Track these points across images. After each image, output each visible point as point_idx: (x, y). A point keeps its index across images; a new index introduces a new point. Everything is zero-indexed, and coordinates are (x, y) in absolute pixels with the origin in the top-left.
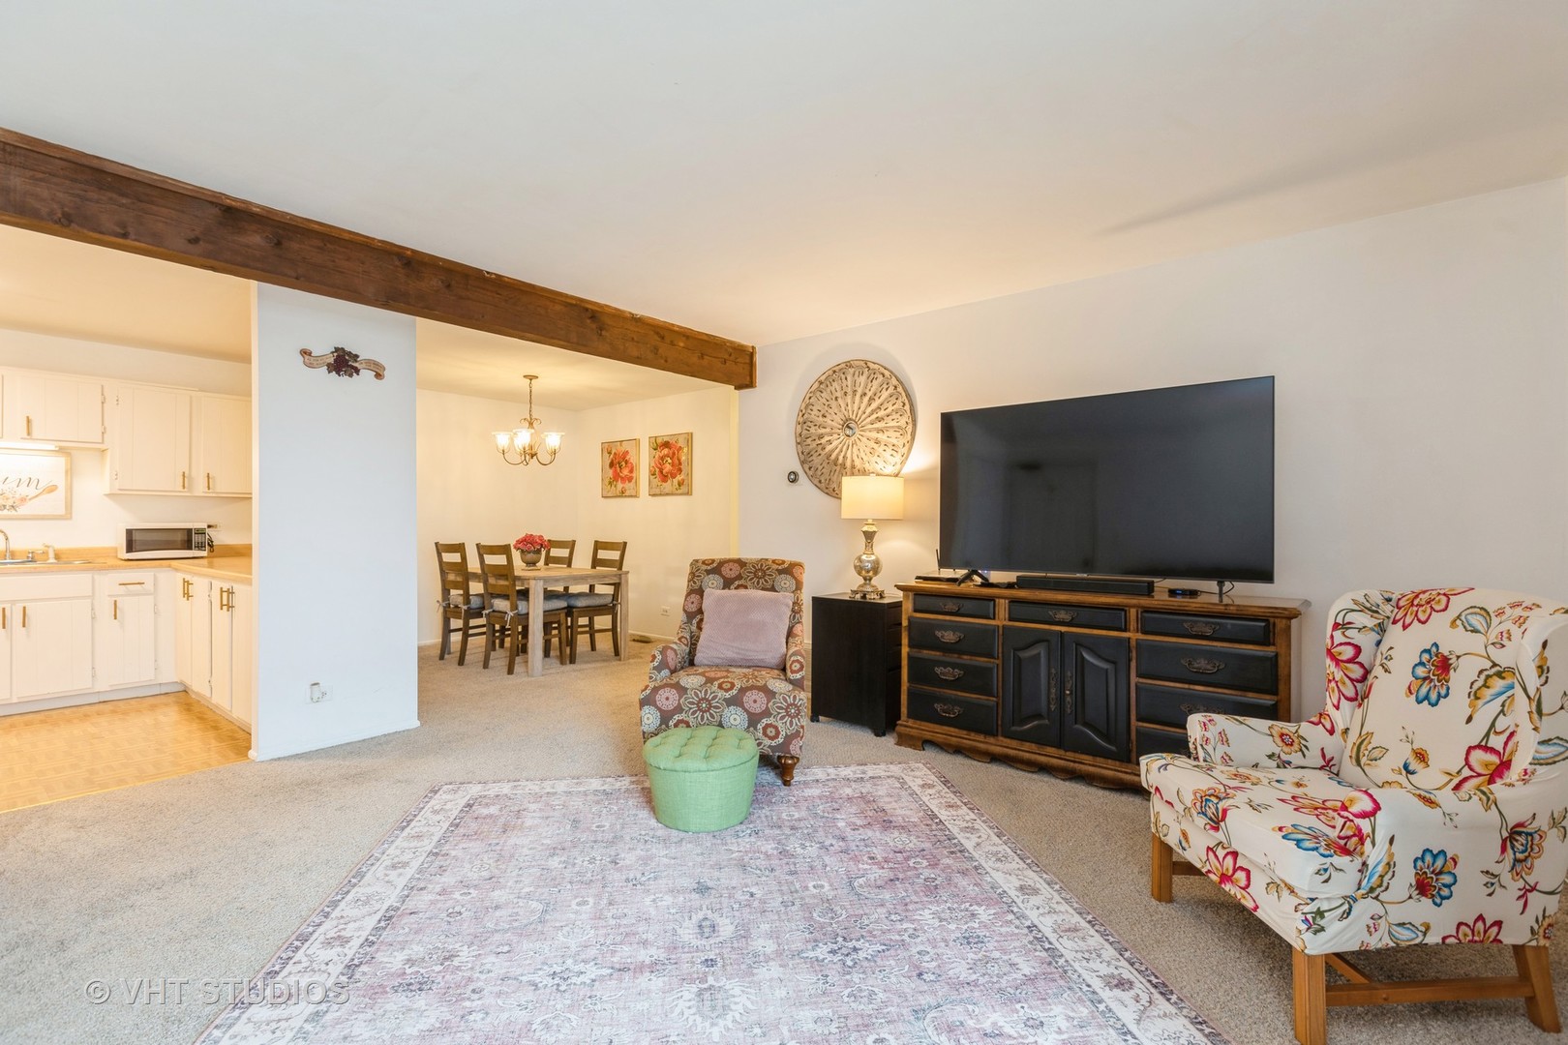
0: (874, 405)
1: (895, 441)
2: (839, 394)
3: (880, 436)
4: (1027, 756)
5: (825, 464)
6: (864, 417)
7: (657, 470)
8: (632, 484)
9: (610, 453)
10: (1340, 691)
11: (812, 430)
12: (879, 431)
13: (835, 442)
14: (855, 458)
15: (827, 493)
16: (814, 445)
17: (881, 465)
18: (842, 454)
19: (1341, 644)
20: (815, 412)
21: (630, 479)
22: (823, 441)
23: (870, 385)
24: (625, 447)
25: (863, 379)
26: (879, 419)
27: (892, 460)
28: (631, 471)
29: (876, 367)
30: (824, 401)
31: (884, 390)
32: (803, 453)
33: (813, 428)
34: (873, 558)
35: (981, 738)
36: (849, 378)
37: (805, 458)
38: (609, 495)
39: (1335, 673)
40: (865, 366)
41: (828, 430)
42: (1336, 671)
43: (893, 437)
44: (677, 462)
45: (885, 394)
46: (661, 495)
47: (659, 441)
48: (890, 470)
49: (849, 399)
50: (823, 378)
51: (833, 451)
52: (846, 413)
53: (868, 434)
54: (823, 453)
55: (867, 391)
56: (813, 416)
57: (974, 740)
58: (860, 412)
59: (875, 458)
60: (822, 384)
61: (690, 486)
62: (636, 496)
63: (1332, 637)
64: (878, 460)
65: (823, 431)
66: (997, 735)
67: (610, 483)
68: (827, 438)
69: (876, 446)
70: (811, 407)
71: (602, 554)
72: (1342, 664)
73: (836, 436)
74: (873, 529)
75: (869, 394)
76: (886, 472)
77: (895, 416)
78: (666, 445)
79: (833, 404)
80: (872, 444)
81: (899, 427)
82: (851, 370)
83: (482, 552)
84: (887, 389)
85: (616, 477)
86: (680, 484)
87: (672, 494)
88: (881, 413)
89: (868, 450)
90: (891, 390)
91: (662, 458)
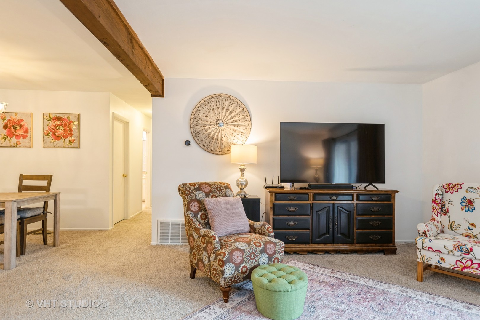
0: (233, 115)
1: (243, 131)
2: (214, 108)
3: (236, 128)
4: (321, 249)
5: (207, 138)
6: (227, 119)
7: (51, 132)
8: (27, 140)
9: (4, 119)
10: (437, 211)
11: (200, 122)
12: (235, 126)
13: (212, 129)
14: (223, 136)
15: (208, 152)
16: (201, 129)
17: (236, 140)
18: (216, 134)
19: (438, 199)
20: (201, 114)
21: (24, 137)
22: (206, 128)
23: (231, 106)
24: (19, 116)
25: (227, 103)
26: (236, 121)
27: (242, 139)
28: (26, 132)
29: (234, 98)
30: (207, 110)
31: (238, 109)
32: (194, 132)
33: (200, 121)
34: (244, 180)
35: (303, 246)
36: (220, 101)
37: (195, 135)
38: (3, 145)
39: (436, 207)
40: (228, 97)
41: (209, 123)
42: (436, 206)
43: (242, 129)
44: (68, 129)
45: (238, 111)
46: (54, 147)
47: (52, 116)
48: (240, 143)
49: (220, 110)
50: (206, 99)
51: (211, 132)
52: (218, 116)
53: (230, 127)
54: (206, 133)
55: (229, 108)
56: (200, 116)
57: (301, 247)
58: (226, 117)
59: (233, 137)
60: (206, 102)
61: (79, 143)
62: (30, 147)
63: (435, 197)
64: (235, 138)
65: (206, 123)
66: (310, 244)
67: (4, 138)
68: (208, 127)
69: (233, 132)
70: (199, 111)
72: (438, 204)
73: (213, 126)
74: (244, 167)
75: (231, 110)
76: (238, 143)
77: (243, 120)
78: (59, 119)
79: (211, 111)
80: (232, 131)
81: (245, 125)
82: (221, 98)
84: (239, 109)
85: (10, 135)
86: (71, 142)
87: (64, 147)
88: (236, 119)
89: (230, 134)
90: (241, 109)
91: (55, 126)
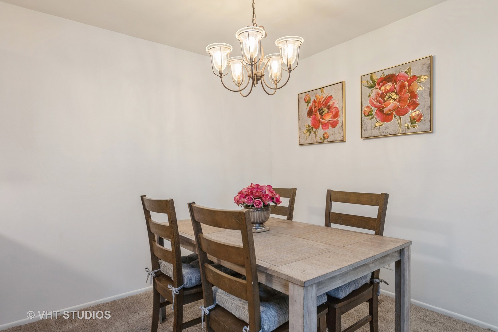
7: (374, 110)
8: (338, 128)
9: (308, 102)
21: (334, 125)
24: (327, 93)
28: (336, 115)
38: (308, 142)
44: (407, 95)
46: (380, 136)
47: (376, 77)
62: (342, 141)
67: (309, 131)
71: (338, 207)
78: (390, 78)
83: (197, 218)
85: (316, 124)
86: (413, 121)
87: (400, 134)
91: (382, 96)
